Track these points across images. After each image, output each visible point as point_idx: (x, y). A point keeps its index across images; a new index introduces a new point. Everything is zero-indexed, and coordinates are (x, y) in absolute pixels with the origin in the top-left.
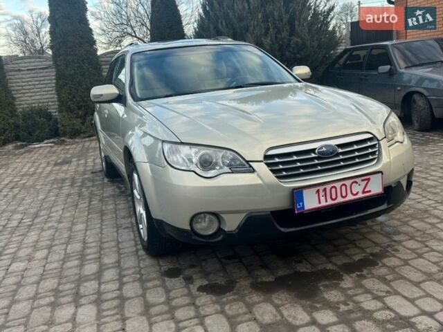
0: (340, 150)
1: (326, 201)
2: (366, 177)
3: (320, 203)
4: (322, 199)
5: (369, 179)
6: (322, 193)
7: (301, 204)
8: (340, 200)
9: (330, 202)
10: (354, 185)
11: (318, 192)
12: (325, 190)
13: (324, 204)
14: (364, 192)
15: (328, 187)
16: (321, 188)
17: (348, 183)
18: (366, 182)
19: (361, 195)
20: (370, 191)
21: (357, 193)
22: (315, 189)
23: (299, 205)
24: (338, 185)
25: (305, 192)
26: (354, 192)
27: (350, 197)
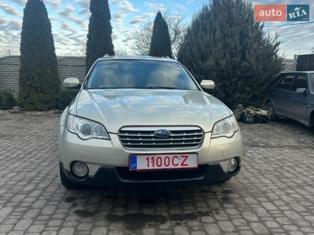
0: (172, 135)
1: (153, 166)
2: (185, 156)
3: (148, 166)
4: (151, 164)
5: (187, 157)
6: (150, 161)
7: (135, 165)
8: (163, 167)
9: (156, 167)
10: (175, 159)
11: (148, 159)
12: (153, 158)
13: (151, 167)
14: (182, 165)
15: (156, 157)
16: (150, 157)
17: (171, 157)
18: (185, 158)
19: (179, 166)
20: (187, 165)
21: (178, 164)
22: (146, 157)
23: (133, 166)
24: (163, 157)
25: (138, 158)
26: (175, 163)
27: (171, 166)
